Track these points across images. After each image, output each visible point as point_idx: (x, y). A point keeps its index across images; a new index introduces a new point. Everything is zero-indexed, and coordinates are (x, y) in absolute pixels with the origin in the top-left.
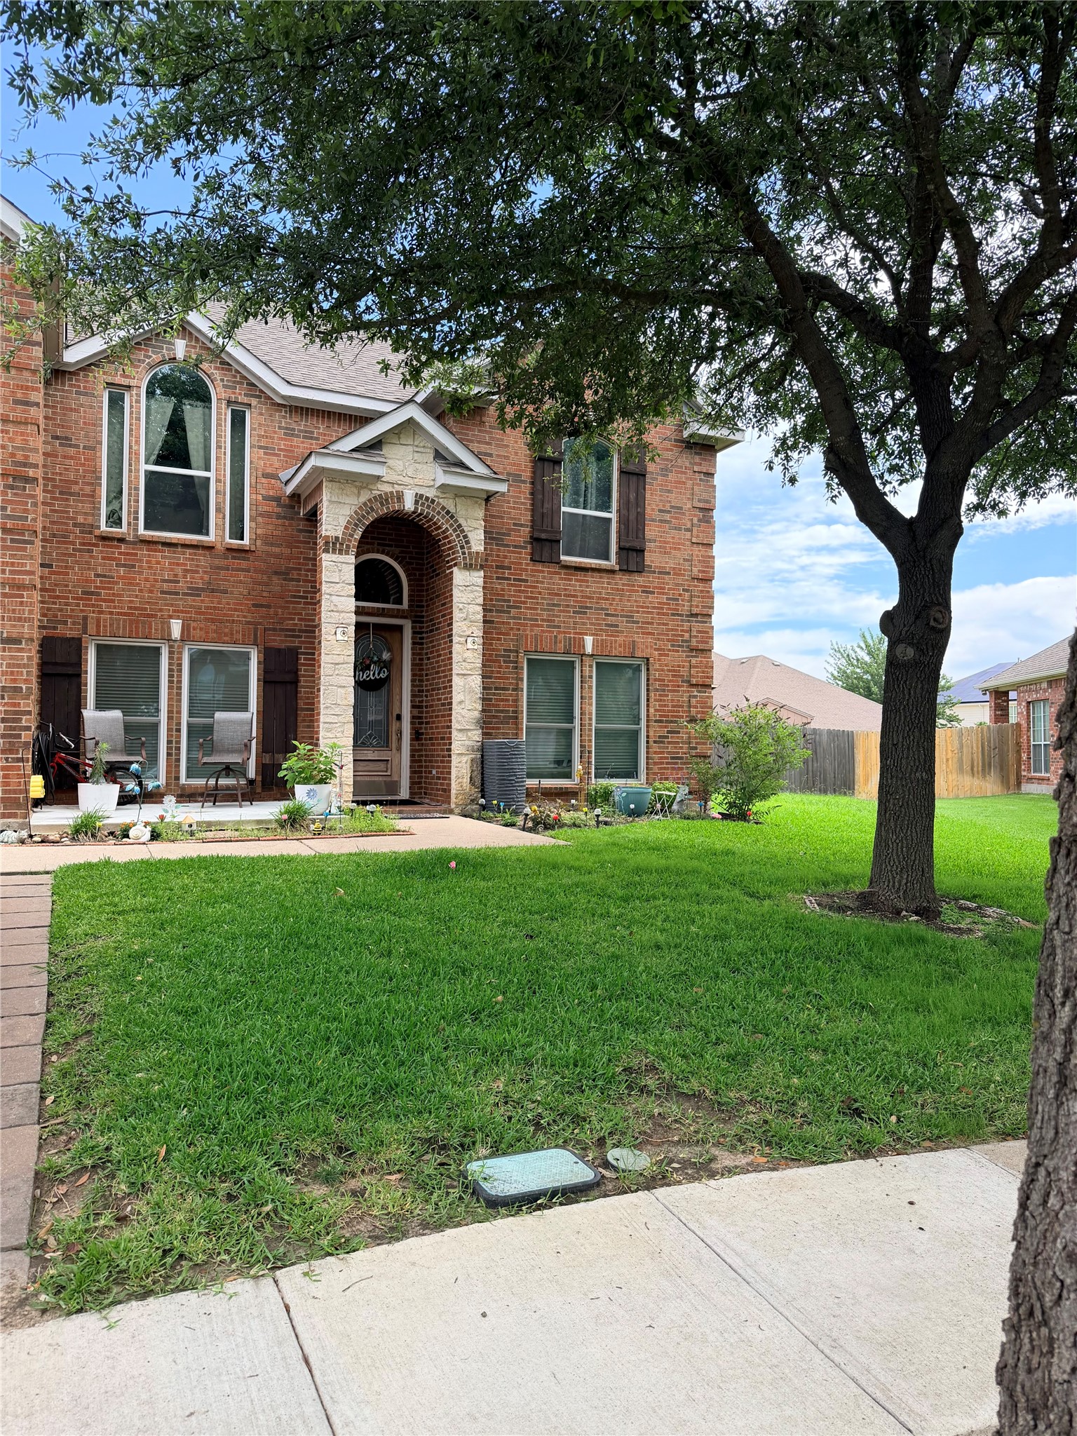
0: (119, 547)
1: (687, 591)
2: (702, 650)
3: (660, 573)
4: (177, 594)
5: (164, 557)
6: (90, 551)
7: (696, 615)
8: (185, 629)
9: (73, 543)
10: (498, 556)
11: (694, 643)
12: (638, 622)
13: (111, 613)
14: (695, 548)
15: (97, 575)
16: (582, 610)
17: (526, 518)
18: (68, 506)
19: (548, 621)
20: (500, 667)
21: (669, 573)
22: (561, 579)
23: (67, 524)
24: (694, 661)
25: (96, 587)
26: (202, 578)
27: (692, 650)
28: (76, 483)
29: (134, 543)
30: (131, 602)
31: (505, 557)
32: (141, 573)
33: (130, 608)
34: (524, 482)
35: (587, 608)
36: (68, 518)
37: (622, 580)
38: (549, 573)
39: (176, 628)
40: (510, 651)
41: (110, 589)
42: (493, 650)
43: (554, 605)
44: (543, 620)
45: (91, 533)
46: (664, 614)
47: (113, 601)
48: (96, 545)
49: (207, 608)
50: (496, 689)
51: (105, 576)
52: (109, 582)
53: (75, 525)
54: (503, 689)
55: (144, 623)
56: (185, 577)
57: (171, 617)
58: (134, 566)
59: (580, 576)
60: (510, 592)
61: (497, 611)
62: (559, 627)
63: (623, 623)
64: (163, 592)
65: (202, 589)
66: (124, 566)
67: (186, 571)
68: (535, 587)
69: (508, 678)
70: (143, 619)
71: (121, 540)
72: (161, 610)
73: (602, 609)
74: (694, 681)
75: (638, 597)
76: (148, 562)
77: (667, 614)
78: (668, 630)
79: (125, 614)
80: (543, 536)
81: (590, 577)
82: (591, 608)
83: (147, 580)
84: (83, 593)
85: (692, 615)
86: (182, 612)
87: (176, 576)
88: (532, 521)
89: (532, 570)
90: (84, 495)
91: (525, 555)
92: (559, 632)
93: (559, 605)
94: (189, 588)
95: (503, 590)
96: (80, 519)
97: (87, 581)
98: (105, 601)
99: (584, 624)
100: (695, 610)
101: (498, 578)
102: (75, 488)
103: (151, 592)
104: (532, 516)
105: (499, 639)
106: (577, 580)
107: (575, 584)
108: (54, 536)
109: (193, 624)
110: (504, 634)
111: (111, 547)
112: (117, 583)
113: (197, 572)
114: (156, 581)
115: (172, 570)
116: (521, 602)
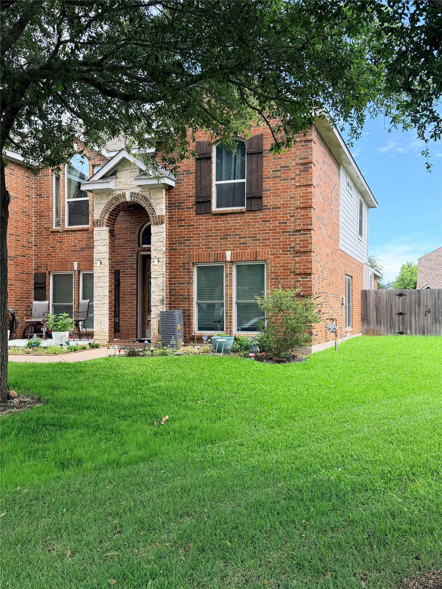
0: (57, 235)
1: (293, 216)
2: (304, 252)
3: (273, 208)
4: (76, 251)
5: (72, 236)
6: (49, 238)
7: (299, 231)
8: (79, 265)
9: (43, 236)
10: (178, 215)
11: (298, 248)
12: (260, 240)
13: (55, 262)
14: (299, 189)
15: (51, 247)
16: (225, 237)
17: (192, 192)
18: (41, 221)
19: (206, 245)
20: (180, 272)
21: (280, 208)
22: (212, 221)
23: (41, 228)
24: (297, 259)
25: (51, 252)
26: (85, 243)
27: (297, 253)
28: (44, 212)
29: (62, 232)
30: (61, 256)
31: (182, 215)
32: (64, 244)
33: (61, 259)
34: (192, 173)
35: (228, 235)
36: (42, 226)
37: (248, 217)
38: (206, 219)
39: (76, 264)
40: (185, 263)
41: (55, 252)
42: (177, 264)
43: (209, 236)
44: (203, 245)
45: (48, 230)
46: (277, 233)
47: (56, 257)
48: (50, 235)
49: (86, 256)
50: (179, 284)
51: (53, 247)
52: (54, 249)
53: (44, 228)
54: (182, 284)
55: (65, 264)
56: (79, 243)
57: (74, 261)
58: (62, 242)
59: (223, 218)
60: (184, 232)
61: (179, 243)
62: (212, 248)
63: (249, 241)
64: (72, 251)
65: (85, 248)
66: (59, 242)
67: (79, 241)
68: (199, 228)
69: (184, 278)
70: (65, 263)
71: (58, 232)
72: (71, 259)
73: (237, 235)
74: (298, 272)
75: (260, 225)
76: (67, 239)
77: (279, 233)
78: (279, 242)
79: (59, 261)
80: (201, 200)
81: (229, 218)
82: (230, 235)
83: (66, 247)
84: (47, 255)
85: (297, 231)
86: (78, 258)
87: (76, 243)
88: (196, 193)
89: (196, 219)
90: (47, 216)
91: (192, 212)
92: (211, 251)
93: (211, 236)
94: (80, 248)
95: (181, 232)
96: (45, 226)
97: (48, 250)
98: (53, 257)
99: (226, 244)
100: (298, 228)
101: (179, 226)
102: (43, 214)
103: (68, 251)
104: (196, 190)
105: (180, 258)
106: (221, 221)
107: (221, 223)
108: (37, 234)
109: (81, 263)
110: (182, 255)
111: (55, 235)
112: (57, 249)
113: (83, 241)
114: (69, 247)
115: (74, 241)
116: (191, 237)
